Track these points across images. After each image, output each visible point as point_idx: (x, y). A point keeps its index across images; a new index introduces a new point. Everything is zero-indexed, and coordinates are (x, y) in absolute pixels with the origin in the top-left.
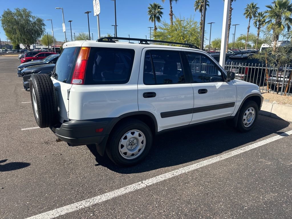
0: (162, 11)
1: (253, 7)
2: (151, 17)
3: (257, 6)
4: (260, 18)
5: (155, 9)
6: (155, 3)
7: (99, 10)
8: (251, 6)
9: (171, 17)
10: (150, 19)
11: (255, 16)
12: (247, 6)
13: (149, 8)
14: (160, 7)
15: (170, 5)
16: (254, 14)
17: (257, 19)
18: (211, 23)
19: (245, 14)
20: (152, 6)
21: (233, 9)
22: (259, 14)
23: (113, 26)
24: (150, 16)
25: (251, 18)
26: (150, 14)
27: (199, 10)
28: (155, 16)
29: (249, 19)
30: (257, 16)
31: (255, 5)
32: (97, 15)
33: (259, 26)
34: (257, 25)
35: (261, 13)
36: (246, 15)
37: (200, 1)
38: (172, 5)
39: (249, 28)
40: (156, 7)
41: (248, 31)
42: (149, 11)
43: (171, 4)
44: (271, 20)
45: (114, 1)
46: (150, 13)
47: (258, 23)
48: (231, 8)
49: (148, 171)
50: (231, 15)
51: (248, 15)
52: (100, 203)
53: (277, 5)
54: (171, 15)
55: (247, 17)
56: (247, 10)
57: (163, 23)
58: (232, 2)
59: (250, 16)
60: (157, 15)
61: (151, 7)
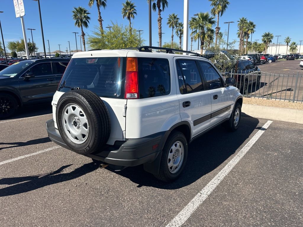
0: (89, 15)
1: (175, 17)
2: (77, 22)
3: (178, 17)
4: (180, 28)
5: (81, 14)
6: (81, 7)
7: (24, 10)
8: (173, 17)
9: (100, 23)
10: (76, 23)
11: (176, 27)
12: (169, 16)
13: (74, 12)
14: (86, 11)
15: (98, 11)
16: (176, 24)
17: (178, 29)
18: (140, 31)
19: (168, 23)
20: (77, 10)
21: (162, 19)
22: (179, 24)
23: (29, 29)
24: (75, 21)
25: (173, 27)
26: (75, 19)
27: (127, 17)
28: (81, 20)
29: (172, 28)
30: (178, 26)
31: (176, 16)
32: (21, 17)
33: (180, 35)
34: (178, 34)
35: (181, 23)
36: (169, 25)
37: (127, 9)
38: (100, 11)
39: (172, 37)
40: (82, 11)
41: (173, 40)
42: (74, 15)
43: (99, 9)
44: (196, 31)
45: (38, 1)
46: (76, 17)
47: (179, 33)
48: (160, 18)
49: (194, 181)
50: (161, 24)
51: (171, 25)
52: (184, 223)
53: (200, 18)
54: (101, 20)
55: (170, 26)
56: (169, 20)
57: (99, 29)
58: (161, 12)
59: (173, 25)
60: (84, 20)
61: (75, 10)
